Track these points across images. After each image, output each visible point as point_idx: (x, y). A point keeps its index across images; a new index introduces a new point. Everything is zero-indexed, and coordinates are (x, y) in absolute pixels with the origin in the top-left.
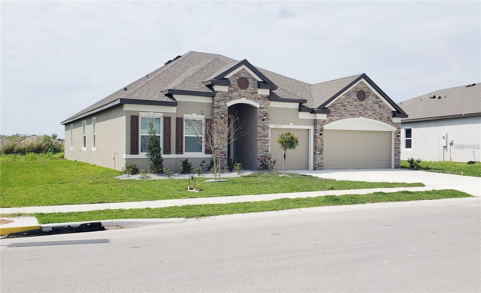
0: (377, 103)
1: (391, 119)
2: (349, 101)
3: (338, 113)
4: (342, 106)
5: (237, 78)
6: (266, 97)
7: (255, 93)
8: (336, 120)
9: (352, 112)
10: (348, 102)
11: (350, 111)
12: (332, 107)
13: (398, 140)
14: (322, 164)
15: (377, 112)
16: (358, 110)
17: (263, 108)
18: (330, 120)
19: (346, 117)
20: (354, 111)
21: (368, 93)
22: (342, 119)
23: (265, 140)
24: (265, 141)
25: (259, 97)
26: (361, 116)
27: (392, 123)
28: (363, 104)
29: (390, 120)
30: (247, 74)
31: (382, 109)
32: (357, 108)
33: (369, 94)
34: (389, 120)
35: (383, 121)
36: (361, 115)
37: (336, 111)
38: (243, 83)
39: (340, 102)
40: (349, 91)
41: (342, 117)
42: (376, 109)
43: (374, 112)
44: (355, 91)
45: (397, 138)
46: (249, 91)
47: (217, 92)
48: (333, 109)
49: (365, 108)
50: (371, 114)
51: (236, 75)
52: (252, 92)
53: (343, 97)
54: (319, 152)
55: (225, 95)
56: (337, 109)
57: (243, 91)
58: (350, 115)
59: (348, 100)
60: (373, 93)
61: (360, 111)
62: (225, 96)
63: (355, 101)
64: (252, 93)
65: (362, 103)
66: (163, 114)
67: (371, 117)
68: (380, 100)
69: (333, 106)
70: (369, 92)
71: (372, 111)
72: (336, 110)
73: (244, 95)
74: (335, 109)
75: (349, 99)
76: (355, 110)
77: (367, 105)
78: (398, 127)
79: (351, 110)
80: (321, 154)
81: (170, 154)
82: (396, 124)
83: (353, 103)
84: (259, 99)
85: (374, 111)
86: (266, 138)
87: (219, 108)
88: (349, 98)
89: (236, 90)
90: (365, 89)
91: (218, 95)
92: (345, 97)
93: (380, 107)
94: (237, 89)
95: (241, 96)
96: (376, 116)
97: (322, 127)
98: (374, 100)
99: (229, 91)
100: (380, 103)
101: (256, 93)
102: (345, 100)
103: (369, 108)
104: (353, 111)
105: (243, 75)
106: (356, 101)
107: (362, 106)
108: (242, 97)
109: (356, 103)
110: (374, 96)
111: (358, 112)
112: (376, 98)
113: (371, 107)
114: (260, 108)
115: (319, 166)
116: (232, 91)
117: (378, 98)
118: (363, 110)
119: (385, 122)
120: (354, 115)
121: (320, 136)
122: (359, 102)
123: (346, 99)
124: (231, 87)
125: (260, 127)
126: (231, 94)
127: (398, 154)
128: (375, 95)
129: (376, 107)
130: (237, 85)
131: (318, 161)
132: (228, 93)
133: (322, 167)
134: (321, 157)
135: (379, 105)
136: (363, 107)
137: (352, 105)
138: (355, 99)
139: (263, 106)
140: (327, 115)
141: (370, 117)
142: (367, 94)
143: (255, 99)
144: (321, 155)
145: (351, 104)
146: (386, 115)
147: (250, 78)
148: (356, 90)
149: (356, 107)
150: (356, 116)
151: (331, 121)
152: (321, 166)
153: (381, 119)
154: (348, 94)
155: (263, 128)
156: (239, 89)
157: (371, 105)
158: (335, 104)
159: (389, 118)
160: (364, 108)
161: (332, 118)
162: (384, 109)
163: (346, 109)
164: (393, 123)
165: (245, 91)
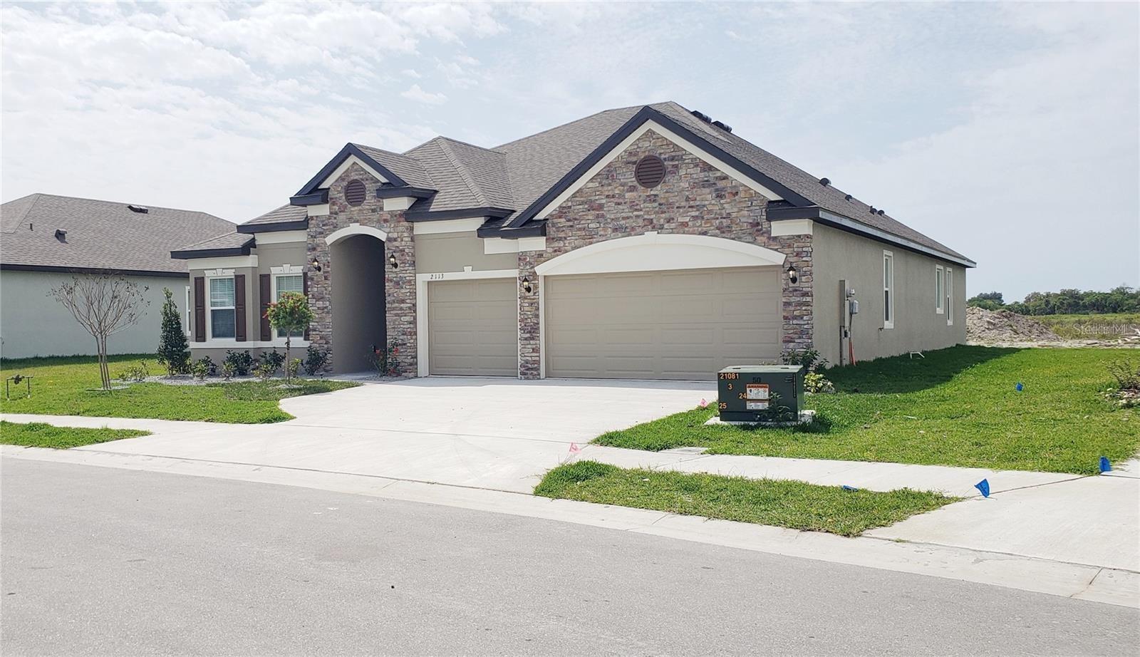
0: (706, 184)
1: (765, 225)
2: (610, 193)
3: (580, 229)
4: (589, 210)
5: (345, 184)
6: (401, 215)
7: (378, 210)
8: (573, 249)
9: (623, 222)
10: (608, 196)
11: (617, 219)
12: (560, 217)
13: (796, 290)
14: (536, 365)
15: (710, 212)
16: (642, 213)
17: (395, 240)
18: (555, 251)
19: (604, 239)
20: (628, 218)
21: (673, 159)
22: (591, 243)
23: (401, 309)
24: (400, 312)
25: (385, 218)
26: (654, 228)
27: (769, 238)
28: (655, 196)
29: (761, 230)
30: (362, 172)
31: (729, 200)
32: (636, 210)
33: (677, 163)
34: (756, 232)
35: (733, 236)
36: (651, 225)
37: (571, 226)
38: (355, 192)
39: (582, 199)
40: (609, 166)
41: (590, 237)
42: (706, 203)
43: (697, 213)
44: (629, 163)
45: (791, 285)
46: (367, 207)
47: (312, 218)
48: (563, 220)
49: (665, 206)
50: (687, 219)
51: (341, 179)
52: (373, 207)
53: (591, 185)
54: (528, 335)
55: (324, 223)
56: (576, 219)
57: (356, 208)
58: (615, 230)
59: (607, 190)
60: (691, 156)
61: (646, 217)
62: (324, 225)
63: (628, 191)
64: (373, 211)
65: (652, 193)
66: (234, 270)
67: (686, 229)
68: (718, 174)
69: (562, 211)
70: (678, 157)
71: (690, 209)
72: (571, 223)
73: (358, 218)
74: (569, 220)
75: (610, 188)
76: (631, 214)
77: (672, 195)
78: (796, 250)
79: (619, 215)
80: (533, 339)
81: (245, 341)
82: (788, 241)
83: (621, 196)
84: (386, 221)
85: (698, 210)
86: (402, 305)
87: (314, 249)
88: (610, 185)
89: (343, 209)
90: (662, 151)
91: (312, 224)
92: (599, 183)
93: (720, 196)
94: (345, 207)
95: (351, 220)
96: (705, 223)
97: (532, 270)
98: (695, 176)
99: (331, 213)
100: (721, 184)
101: (382, 209)
102: (597, 193)
103: (677, 205)
104: (624, 218)
105: (354, 176)
106: (633, 189)
107: (655, 201)
108: (354, 222)
109: (634, 194)
110: (697, 166)
111: (640, 222)
112: (703, 170)
113: (688, 199)
114: (389, 239)
115: (527, 370)
116: (336, 214)
117: (711, 168)
118: (656, 213)
119: (739, 239)
120: (628, 230)
121: (527, 294)
122: (642, 192)
123: (600, 189)
124: (334, 204)
125: (391, 281)
126: (335, 218)
127: (796, 336)
128: (698, 161)
129: (707, 196)
130: (344, 198)
131: (525, 356)
132: (329, 218)
133: (535, 373)
134: (534, 346)
135: (717, 190)
136: (656, 204)
137: (619, 204)
138: (630, 184)
139: (395, 235)
140: (547, 239)
141: (683, 228)
142: (671, 163)
143: (378, 221)
144: (532, 342)
145: (616, 200)
146: (745, 217)
147: (367, 180)
148: (634, 159)
149: (633, 206)
150: (633, 233)
151: (558, 251)
152: (532, 369)
153: (724, 231)
154: (609, 173)
155: (398, 283)
156: (349, 206)
157: (687, 193)
158: (570, 207)
159: (758, 224)
160: (660, 204)
161: (561, 244)
162: (737, 197)
163: (603, 216)
164: (775, 238)
165: (360, 207)
